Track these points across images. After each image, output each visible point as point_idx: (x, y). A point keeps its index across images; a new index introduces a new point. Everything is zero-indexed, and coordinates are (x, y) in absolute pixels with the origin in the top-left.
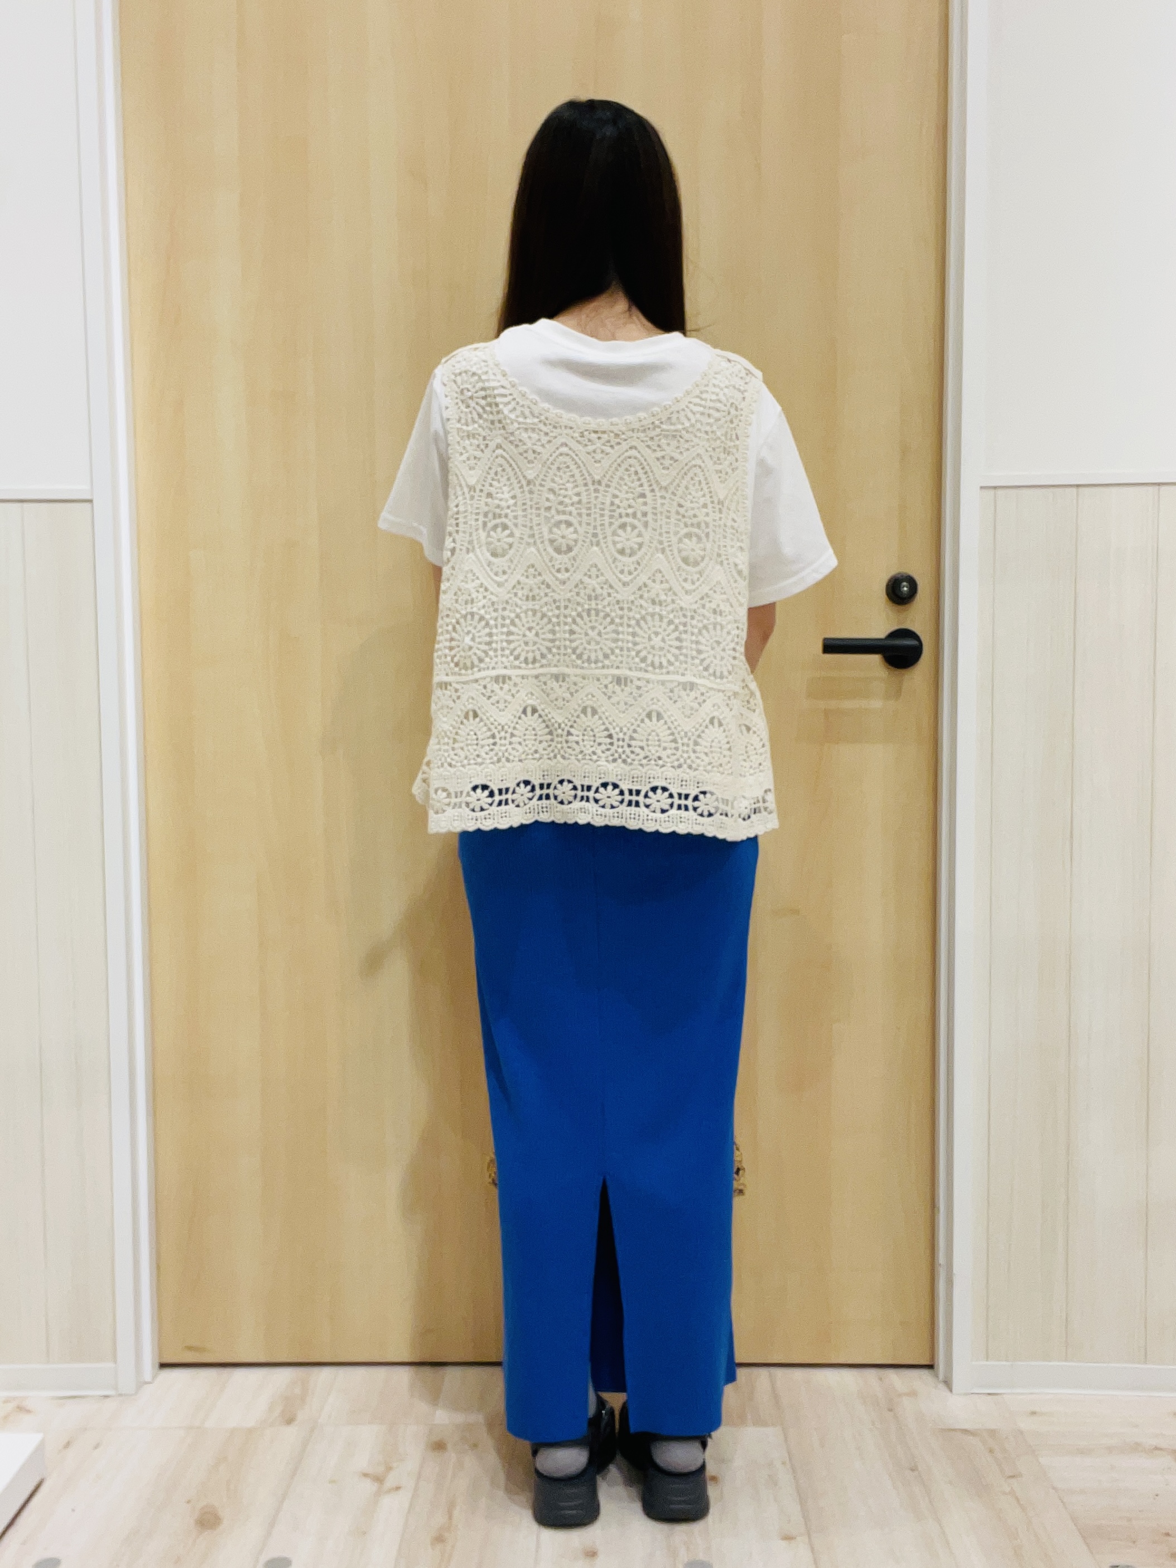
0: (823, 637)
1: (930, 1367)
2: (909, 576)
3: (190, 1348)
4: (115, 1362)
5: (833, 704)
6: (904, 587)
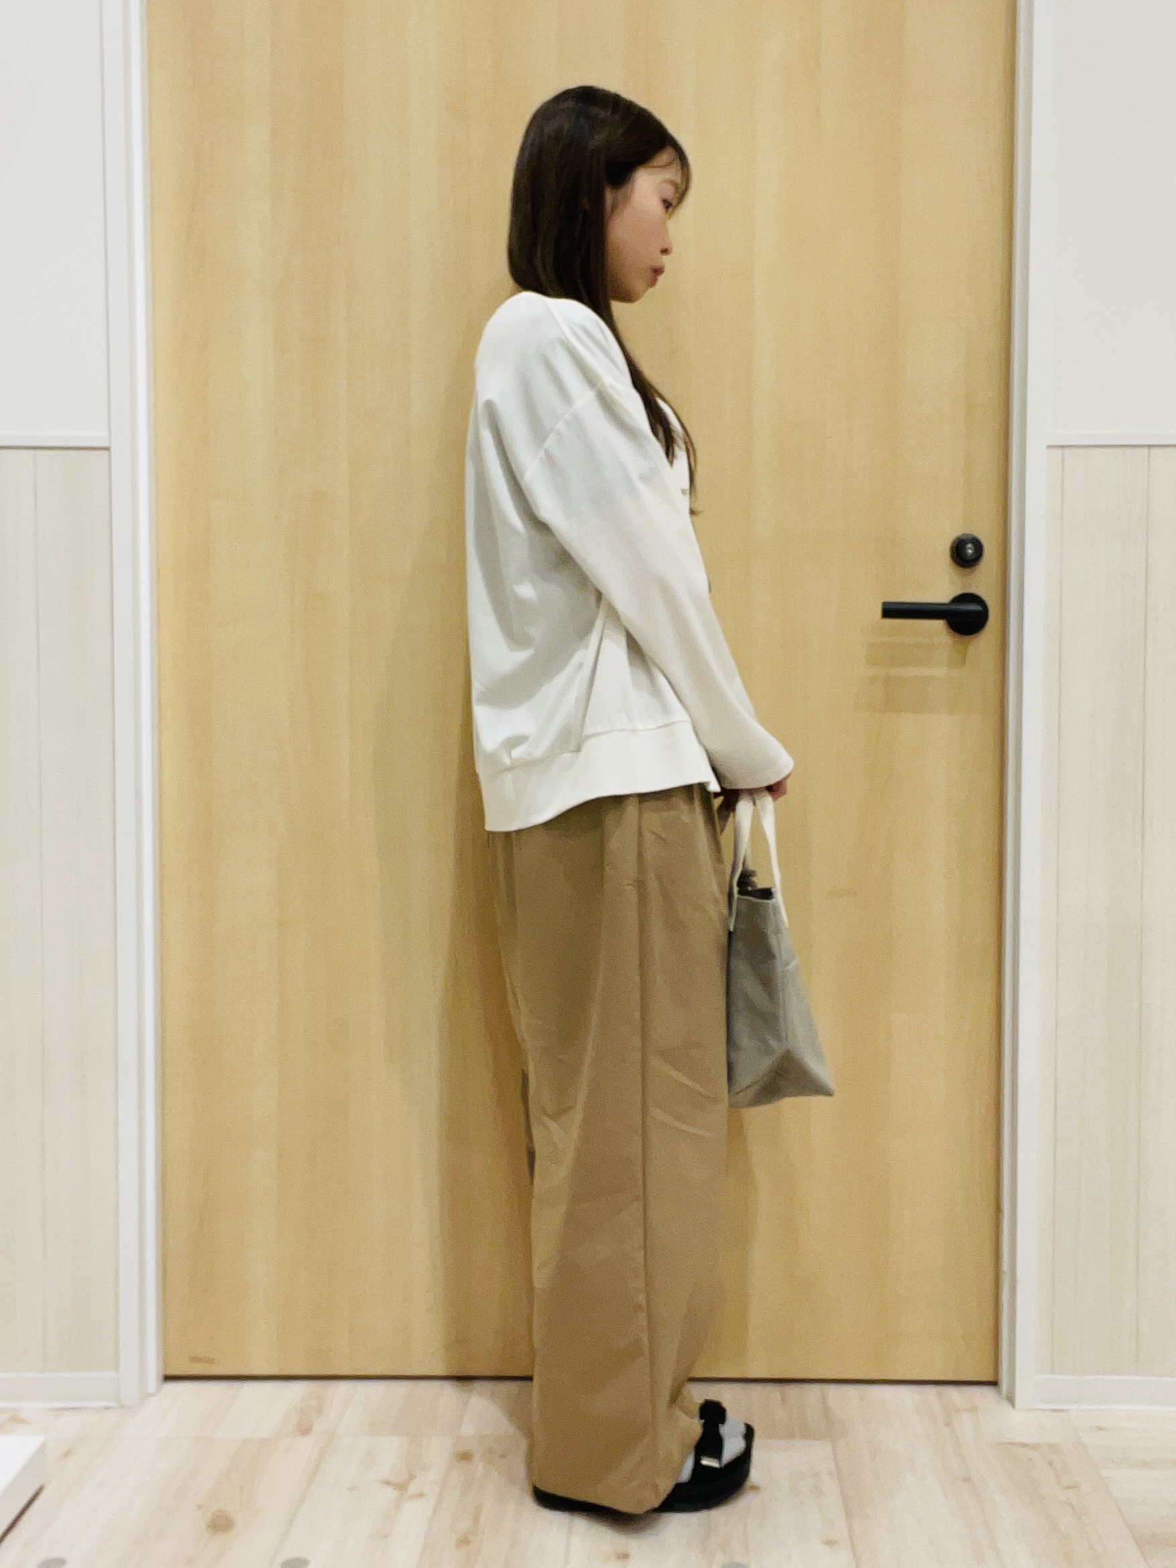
0: (883, 600)
1: (994, 1383)
2: (975, 538)
3: (196, 1359)
4: (117, 1368)
5: (894, 671)
6: (970, 548)
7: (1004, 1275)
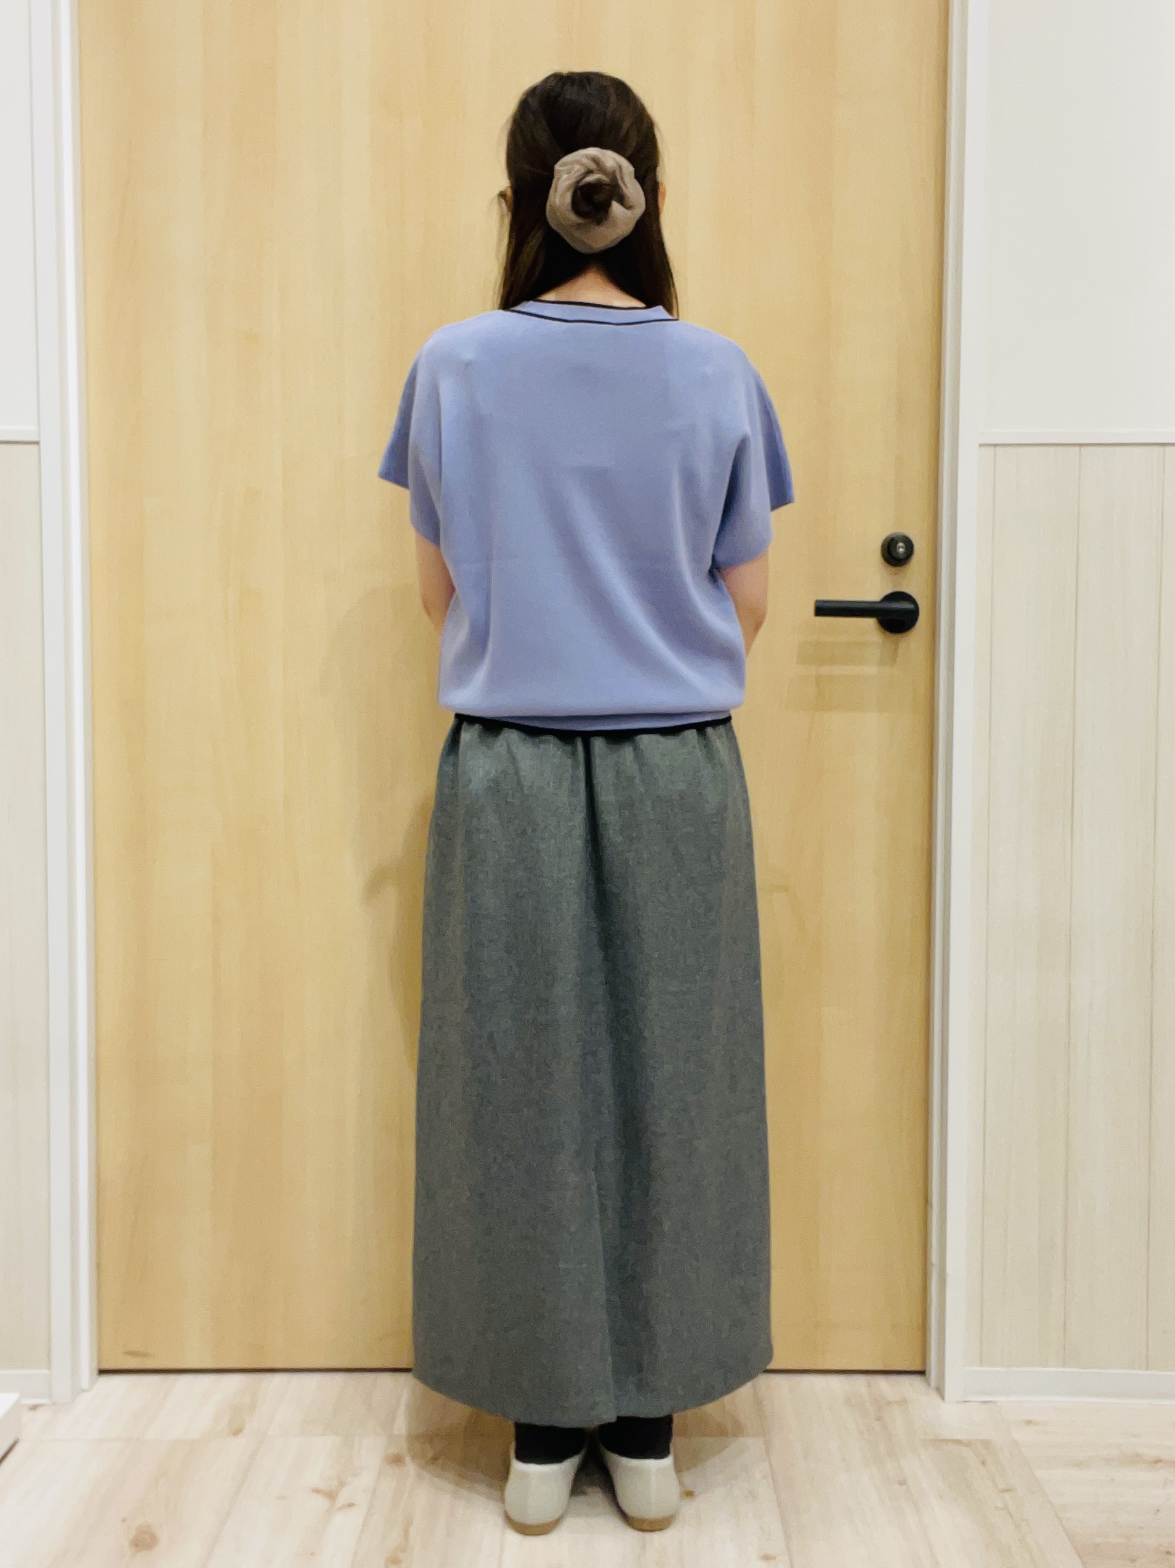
0: (816, 598)
1: (922, 1373)
2: (904, 536)
3: (130, 1353)
4: (50, 1368)
5: (825, 670)
6: (899, 548)
7: (933, 1268)
